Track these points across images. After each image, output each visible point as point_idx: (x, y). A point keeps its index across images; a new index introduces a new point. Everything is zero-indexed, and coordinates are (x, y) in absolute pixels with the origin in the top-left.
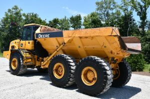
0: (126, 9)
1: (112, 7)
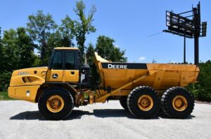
0: (67, 32)
1: (49, 25)
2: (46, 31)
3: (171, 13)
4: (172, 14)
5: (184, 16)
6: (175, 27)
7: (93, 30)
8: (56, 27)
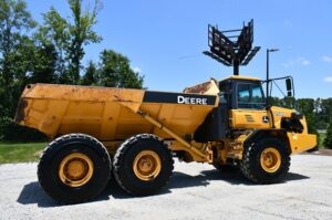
2: (14, 30)
3: (213, 28)
4: (215, 31)
5: (226, 35)
6: (217, 48)
7: (94, 38)
8: (33, 25)
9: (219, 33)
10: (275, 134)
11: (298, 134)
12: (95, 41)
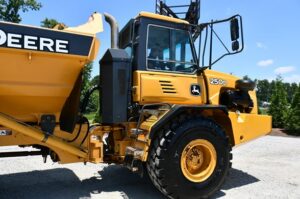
9: (167, 8)
10: (210, 113)
11: (244, 115)
12: (34, 8)
